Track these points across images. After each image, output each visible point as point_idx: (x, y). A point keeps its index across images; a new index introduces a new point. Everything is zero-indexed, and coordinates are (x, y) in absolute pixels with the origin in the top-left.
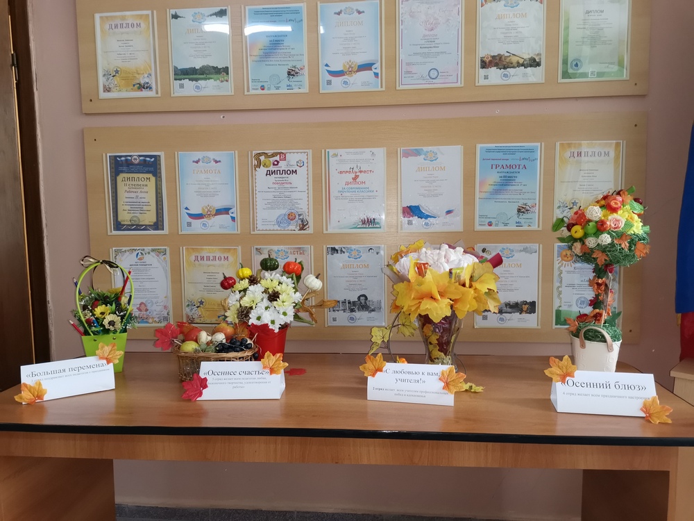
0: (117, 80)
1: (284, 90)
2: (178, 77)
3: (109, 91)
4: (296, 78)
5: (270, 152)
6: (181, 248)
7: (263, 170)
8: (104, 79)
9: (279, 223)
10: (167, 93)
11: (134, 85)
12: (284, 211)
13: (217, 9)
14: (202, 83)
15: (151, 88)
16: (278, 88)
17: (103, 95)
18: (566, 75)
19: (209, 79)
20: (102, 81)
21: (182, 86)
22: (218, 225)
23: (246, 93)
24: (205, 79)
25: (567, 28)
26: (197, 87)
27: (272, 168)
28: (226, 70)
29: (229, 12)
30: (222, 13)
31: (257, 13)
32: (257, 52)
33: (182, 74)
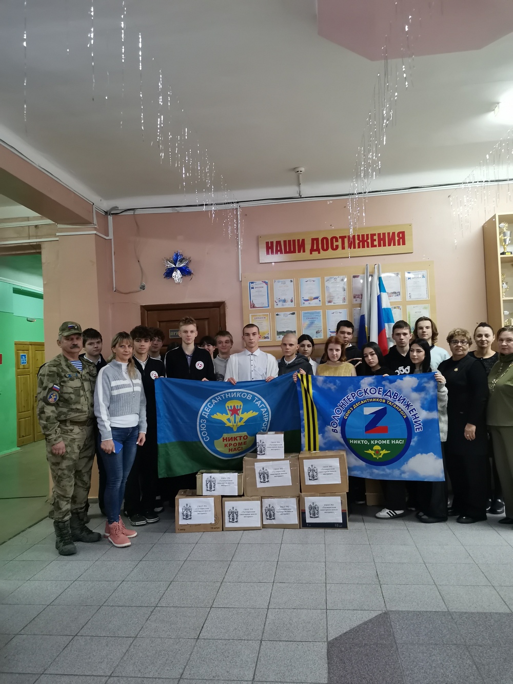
4: (319, 334)
10: (274, 340)
13: (292, 312)
15: (268, 338)
25: (409, 317)
29: (296, 313)
30: (293, 314)
31: (305, 313)
32: (306, 326)
33: (279, 333)
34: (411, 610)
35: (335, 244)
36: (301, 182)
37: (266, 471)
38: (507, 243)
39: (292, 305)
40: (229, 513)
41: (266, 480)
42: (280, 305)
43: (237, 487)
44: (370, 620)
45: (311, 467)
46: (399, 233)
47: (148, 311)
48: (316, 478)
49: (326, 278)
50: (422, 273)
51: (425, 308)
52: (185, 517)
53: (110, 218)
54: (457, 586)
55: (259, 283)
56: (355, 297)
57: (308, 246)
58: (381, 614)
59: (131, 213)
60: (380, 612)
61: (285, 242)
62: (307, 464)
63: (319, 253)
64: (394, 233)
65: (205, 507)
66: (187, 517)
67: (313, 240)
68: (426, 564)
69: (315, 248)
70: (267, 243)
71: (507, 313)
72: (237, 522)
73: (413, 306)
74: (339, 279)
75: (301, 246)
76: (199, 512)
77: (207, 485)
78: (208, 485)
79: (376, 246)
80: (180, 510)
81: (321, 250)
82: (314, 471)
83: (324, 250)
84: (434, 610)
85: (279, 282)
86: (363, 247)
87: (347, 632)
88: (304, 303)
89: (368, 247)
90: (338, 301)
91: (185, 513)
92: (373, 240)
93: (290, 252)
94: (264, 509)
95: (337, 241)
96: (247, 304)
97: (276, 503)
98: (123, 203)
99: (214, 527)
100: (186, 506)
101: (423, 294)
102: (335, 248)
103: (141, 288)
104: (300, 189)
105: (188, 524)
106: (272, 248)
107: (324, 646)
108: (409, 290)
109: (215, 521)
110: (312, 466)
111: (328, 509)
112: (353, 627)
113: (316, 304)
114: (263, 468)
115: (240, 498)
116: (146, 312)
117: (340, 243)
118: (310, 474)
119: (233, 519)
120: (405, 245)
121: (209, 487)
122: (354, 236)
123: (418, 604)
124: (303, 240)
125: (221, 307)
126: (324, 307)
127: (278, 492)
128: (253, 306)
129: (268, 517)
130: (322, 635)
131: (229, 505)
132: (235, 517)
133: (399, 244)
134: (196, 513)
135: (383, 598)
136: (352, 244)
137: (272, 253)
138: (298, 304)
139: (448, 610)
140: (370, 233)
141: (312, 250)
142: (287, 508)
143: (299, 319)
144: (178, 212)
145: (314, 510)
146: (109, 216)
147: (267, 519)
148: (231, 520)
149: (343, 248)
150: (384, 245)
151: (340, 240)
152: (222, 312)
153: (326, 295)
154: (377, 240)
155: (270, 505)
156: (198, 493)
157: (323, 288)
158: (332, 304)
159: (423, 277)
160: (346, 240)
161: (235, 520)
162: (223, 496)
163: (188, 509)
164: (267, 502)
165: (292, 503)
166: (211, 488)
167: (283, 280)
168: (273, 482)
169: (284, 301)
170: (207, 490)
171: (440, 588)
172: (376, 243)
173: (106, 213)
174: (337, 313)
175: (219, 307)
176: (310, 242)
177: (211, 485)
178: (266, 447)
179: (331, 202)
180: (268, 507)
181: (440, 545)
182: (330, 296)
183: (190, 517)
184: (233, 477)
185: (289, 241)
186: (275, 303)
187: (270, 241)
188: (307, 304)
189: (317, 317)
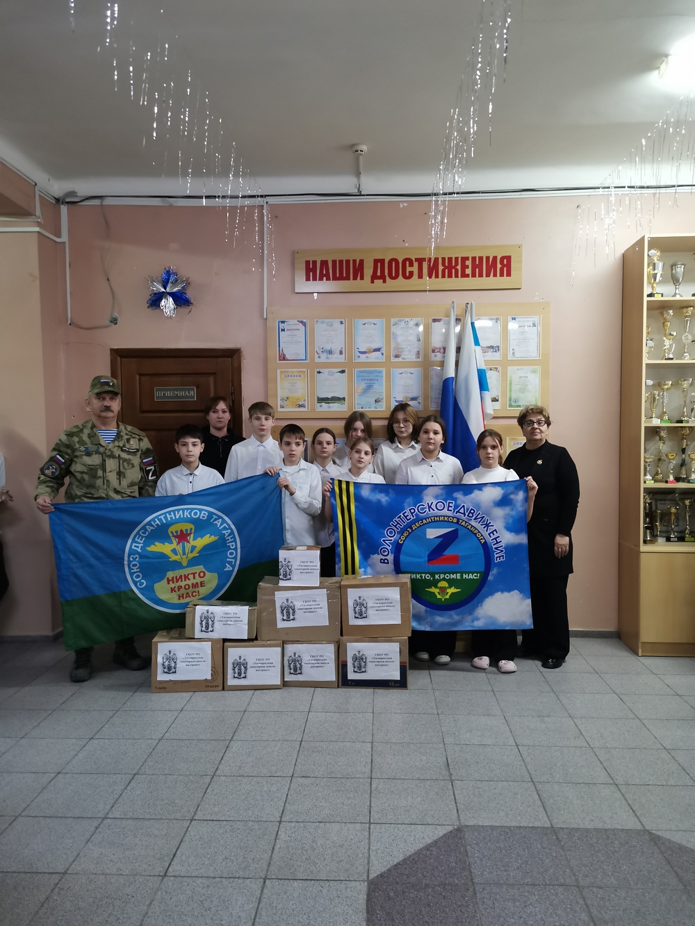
0: (287, 403)
1: (373, 409)
2: (319, 402)
3: (283, 408)
4: (379, 404)
8: (281, 402)
10: (313, 410)
11: (296, 405)
13: (341, 370)
14: (331, 405)
15: (305, 407)
16: (370, 408)
17: (280, 409)
18: (510, 406)
19: (335, 403)
20: (279, 402)
21: (321, 406)
24: (333, 403)
25: (511, 384)
26: (329, 407)
28: (344, 399)
29: (346, 371)
30: (343, 372)
31: (360, 372)
32: (360, 390)
33: (321, 400)
34: (497, 824)
35: (409, 269)
36: (361, 171)
37: (291, 604)
38: (657, 280)
39: (341, 359)
40: (233, 664)
41: (292, 617)
42: (324, 358)
43: (247, 627)
44: (436, 842)
45: (358, 600)
46: (502, 258)
47: (121, 357)
48: (365, 615)
49: (393, 320)
50: (531, 319)
51: (534, 371)
52: (166, 670)
53: (64, 209)
54: (565, 785)
55: (292, 323)
56: (433, 351)
57: (368, 271)
58: (451, 832)
59: (96, 202)
60: (450, 828)
61: (334, 262)
62: (353, 595)
63: (384, 282)
64: (495, 258)
65: (197, 656)
66: (169, 670)
67: (376, 261)
68: (520, 747)
69: (379, 274)
70: (307, 263)
71: (650, 382)
72: (245, 677)
73: (516, 367)
74: (412, 323)
75: (358, 270)
76: (188, 663)
77: (201, 624)
78: (204, 623)
79: (467, 276)
80: (160, 660)
81: (387, 277)
82: (363, 605)
83: (392, 278)
84: (531, 825)
85: (323, 323)
86: (450, 276)
87: (399, 864)
88: (359, 357)
89: (457, 276)
90: (409, 355)
91: (166, 664)
92: (464, 267)
93: (341, 278)
94: (286, 659)
95: (411, 265)
96: (273, 354)
97: (304, 651)
98: (84, 187)
99: (210, 684)
100: (168, 654)
101: (532, 351)
102: (408, 275)
103: (111, 322)
104: (359, 181)
105: (171, 681)
106: (314, 270)
107: (363, 887)
108: (513, 343)
109: (212, 675)
110: (360, 597)
111: (380, 660)
112: (408, 854)
113: (376, 358)
114: (287, 600)
115: (251, 643)
116: (119, 359)
117: (415, 269)
118: (357, 609)
119: (240, 674)
120: (510, 276)
121: (204, 626)
122: (436, 260)
123: (507, 815)
124: (362, 262)
125: (235, 357)
126: (388, 364)
127: (309, 635)
128: (283, 358)
129: (292, 671)
130: (360, 868)
131: (234, 653)
132: (243, 671)
133: (502, 275)
134: (184, 664)
135: (456, 803)
136: (433, 271)
137: (315, 279)
138: (350, 358)
139: (551, 825)
140: (460, 255)
141: (374, 277)
142: (321, 658)
143: (350, 380)
144: (171, 206)
145: (360, 661)
146: (62, 206)
147: (291, 673)
148: (236, 675)
149: (420, 276)
150: (481, 275)
151: (416, 264)
152: (235, 365)
153: (392, 346)
154: (470, 267)
155: (295, 654)
156: (188, 634)
157: (388, 335)
158: (400, 360)
159: (534, 325)
160: (425, 265)
161: (243, 675)
162: (225, 640)
163: (171, 658)
164: (291, 649)
165: (329, 651)
166: (207, 627)
167: (328, 320)
168: (302, 620)
169: (330, 352)
170: (202, 631)
171: (539, 786)
172: (468, 271)
173: (57, 200)
174: (406, 373)
175: (231, 357)
176: (372, 265)
177: (207, 623)
178: (293, 569)
179: (405, 205)
180: (293, 656)
181: (539, 716)
182: (397, 348)
183: (174, 670)
184: (241, 612)
185: (341, 262)
186: (316, 354)
187: (311, 259)
188: (363, 358)
189: (377, 378)
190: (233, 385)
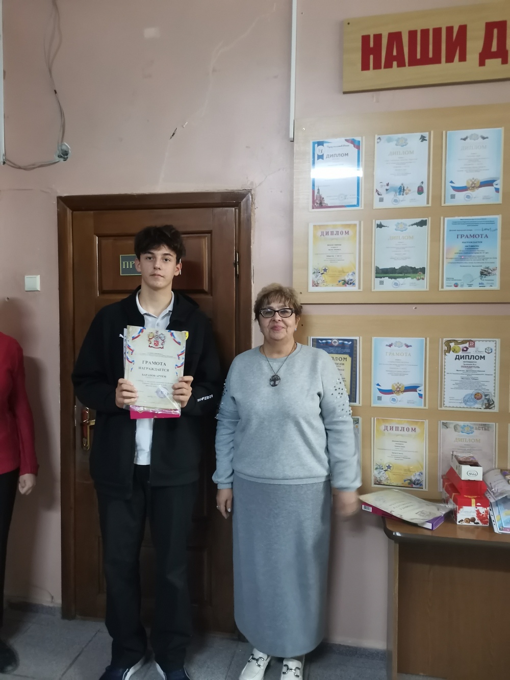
0: (324, 277)
1: (476, 287)
2: (379, 275)
3: (317, 286)
4: (488, 278)
5: (460, 339)
6: (372, 418)
7: (452, 355)
8: (314, 276)
9: (465, 401)
10: (368, 289)
11: (339, 282)
12: (471, 392)
13: (418, 220)
14: (400, 280)
15: (354, 284)
16: (470, 285)
17: (312, 289)
19: (407, 277)
20: (311, 277)
21: (382, 283)
22: (406, 400)
23: (440, 289)
24: (403, 277)
26: (396, 284)
27: (461, 353)
28: (423, 270)
29: (429, 223)
30: (422, 223)
31: (455, 223)
32: (453, 255)
33: (382, 273)
39: (422, 201)
42: (389, 201)
47: (74, 209)
55: (336, 145)
57: (474, 45)
61: (412, 34)
63: (505, 62)
67: (490, 27)
69: (494, 48)
70: (365, 39)
75: (456, 44)
85: (389, 140)
88: (453, 197)
93: (425, 61)
103: (60, 156)
106: (377, 51)
113: (485, 198)
116: (69, 212)
124: (463, 29)
125: (242, 204)
126: (507, 208)
128: (319, 203)
137: (377, 66)
138: (437, 198)
141: (485, 55)
143: (436, 237)
167: (400, 136)
169: (401, 190)
175: (237, 205)
176: (482, 33)
185: (425, 32)
186: (376, 194)
187: (371, 33)
188: (461, 199)
189: (485, 233)
190: (238, 251)
